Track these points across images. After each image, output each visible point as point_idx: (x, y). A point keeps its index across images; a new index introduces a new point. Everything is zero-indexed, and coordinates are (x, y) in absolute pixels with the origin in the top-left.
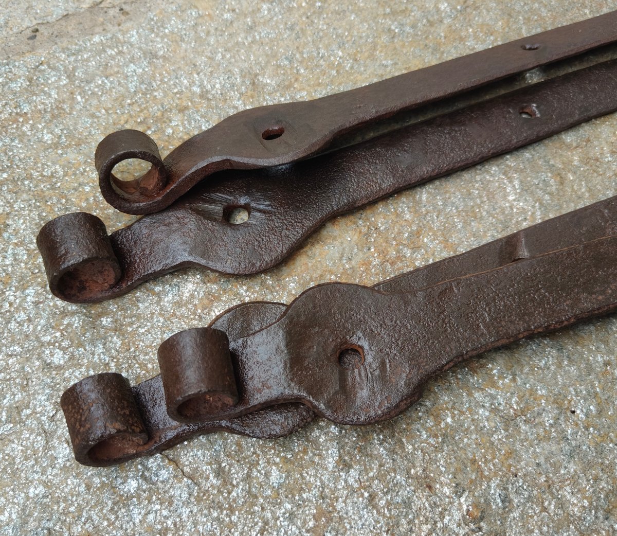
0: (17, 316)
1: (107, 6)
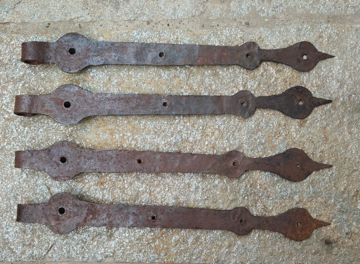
0: (21, 134)
1: (75, 21)
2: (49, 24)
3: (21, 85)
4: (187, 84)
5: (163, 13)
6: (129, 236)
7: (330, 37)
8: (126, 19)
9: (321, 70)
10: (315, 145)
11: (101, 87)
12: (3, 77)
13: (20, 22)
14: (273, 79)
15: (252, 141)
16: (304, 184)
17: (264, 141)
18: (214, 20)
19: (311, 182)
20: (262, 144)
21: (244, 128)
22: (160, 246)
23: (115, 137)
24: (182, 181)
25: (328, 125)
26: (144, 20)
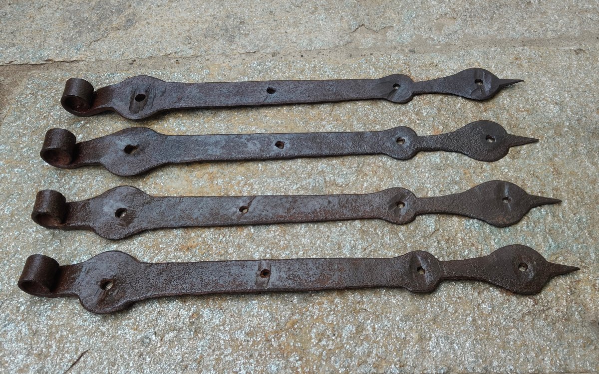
1: (171, 57)
2: (135, 61)
3: (79, 125)
4: (330, 115)
5: (295, 45)
6: (230, 329)
7: (530, 59)
8: (243, 52)
9: (528, 93)
10: (541, 181)
11: (200, 123)
12: (54, 117)
13: (93, 60)
14: (459, 104)
15: (440, 179)
16: (538, 235)
17: (458, 179)
18: (365, 49)
19: (547, 231)
20: (456, 183)
21: (424, 163)
22: (289, 344)
23: (216, 182)
24: (328, 240)
25: (555, 156)
26: (268, 52)
